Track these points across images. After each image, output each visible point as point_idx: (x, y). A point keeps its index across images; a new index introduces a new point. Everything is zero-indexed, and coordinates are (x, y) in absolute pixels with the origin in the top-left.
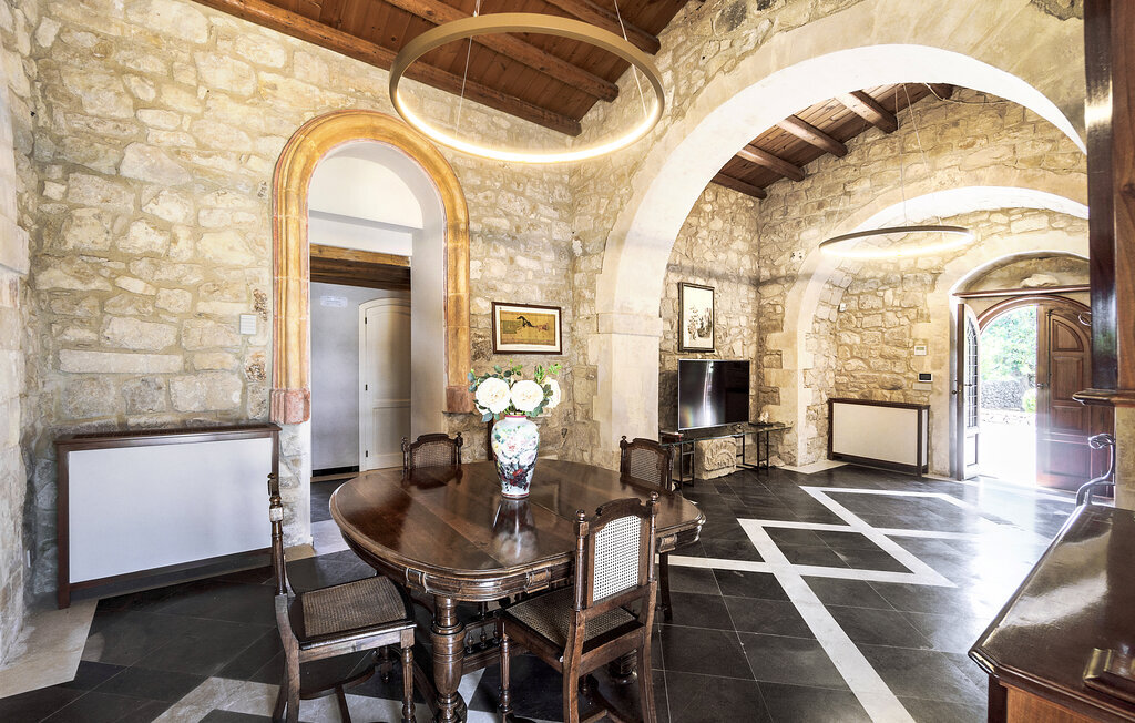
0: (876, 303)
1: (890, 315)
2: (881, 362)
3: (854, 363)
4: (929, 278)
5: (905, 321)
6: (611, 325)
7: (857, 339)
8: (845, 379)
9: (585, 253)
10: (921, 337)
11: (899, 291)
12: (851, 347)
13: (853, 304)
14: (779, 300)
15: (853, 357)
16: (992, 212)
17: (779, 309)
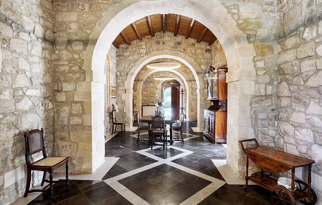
0: (149, 86)
1: (152, 88)
2: (150, 97)
3: (145, 98)
4: (158, 82)
5: (154, 90)
6: (130, 92)
7: (146, 93)
8: (144, 101)
9: (120, 75)
10: (157, 93)
11: (153, 84)
12: (145, 95)
13: (145, 86)
14: (136, 85)
15: (145, 97)
16: (167, 72)
17: (136, 87)
